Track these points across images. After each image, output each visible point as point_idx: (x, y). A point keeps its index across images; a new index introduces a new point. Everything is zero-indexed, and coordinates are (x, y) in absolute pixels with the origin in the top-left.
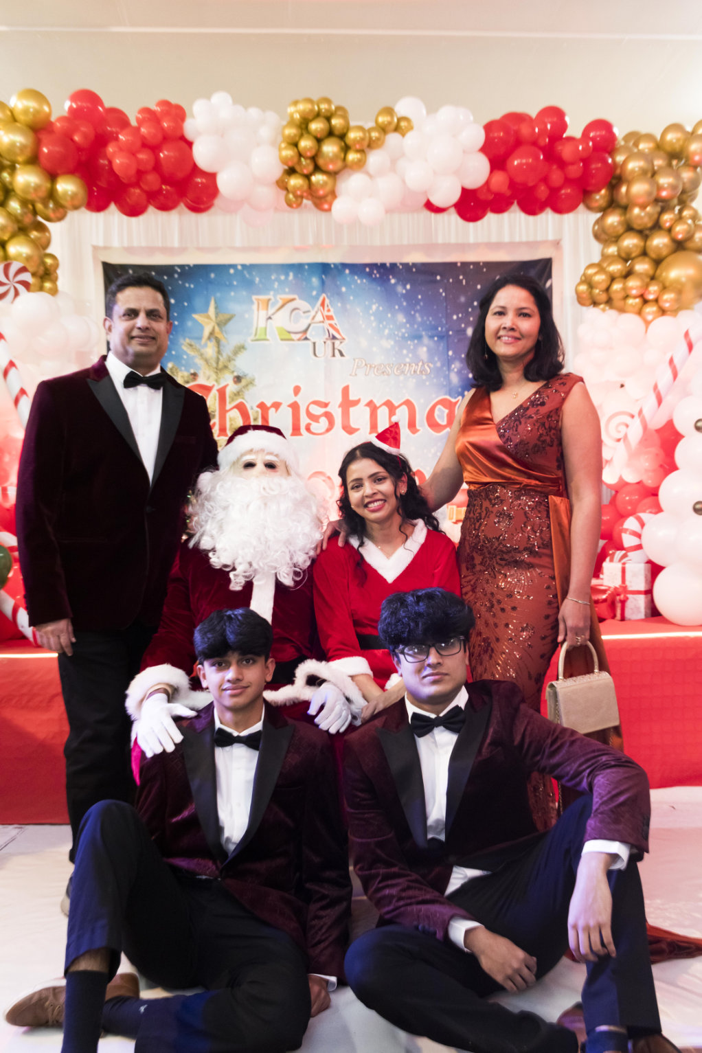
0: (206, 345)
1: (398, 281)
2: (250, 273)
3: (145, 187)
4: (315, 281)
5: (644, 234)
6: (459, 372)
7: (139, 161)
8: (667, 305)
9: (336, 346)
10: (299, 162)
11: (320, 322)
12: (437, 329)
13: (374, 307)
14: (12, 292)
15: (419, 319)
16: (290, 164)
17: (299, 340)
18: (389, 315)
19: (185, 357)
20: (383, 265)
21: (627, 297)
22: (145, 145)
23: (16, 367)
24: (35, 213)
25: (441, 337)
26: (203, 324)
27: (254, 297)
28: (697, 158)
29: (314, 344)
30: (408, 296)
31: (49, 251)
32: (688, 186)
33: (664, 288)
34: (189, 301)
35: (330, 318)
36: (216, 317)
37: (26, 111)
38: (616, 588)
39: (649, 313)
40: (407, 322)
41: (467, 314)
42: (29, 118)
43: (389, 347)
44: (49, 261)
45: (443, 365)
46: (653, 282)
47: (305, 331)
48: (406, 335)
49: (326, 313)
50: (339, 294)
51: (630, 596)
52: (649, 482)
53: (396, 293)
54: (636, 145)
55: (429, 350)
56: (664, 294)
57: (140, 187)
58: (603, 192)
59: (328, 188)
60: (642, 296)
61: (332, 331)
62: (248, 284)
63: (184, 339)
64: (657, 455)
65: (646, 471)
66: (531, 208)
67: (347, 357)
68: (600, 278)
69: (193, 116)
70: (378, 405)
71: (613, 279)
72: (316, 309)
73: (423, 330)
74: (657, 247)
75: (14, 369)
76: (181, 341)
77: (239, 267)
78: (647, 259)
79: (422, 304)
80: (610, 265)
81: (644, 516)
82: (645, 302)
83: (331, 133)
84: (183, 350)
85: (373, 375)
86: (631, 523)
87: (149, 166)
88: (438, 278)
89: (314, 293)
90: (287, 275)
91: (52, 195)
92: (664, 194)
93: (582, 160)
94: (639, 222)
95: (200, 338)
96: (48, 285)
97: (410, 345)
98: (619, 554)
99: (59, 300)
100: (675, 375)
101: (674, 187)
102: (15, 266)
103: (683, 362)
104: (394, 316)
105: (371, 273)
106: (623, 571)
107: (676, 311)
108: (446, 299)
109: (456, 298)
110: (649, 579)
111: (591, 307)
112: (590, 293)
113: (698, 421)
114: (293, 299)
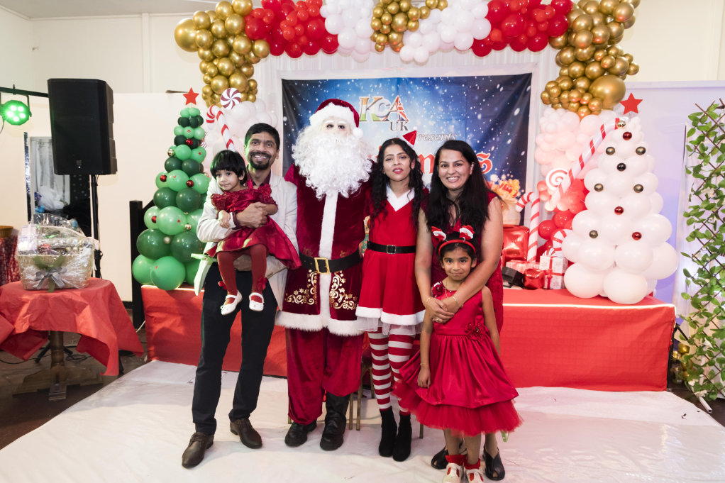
1: (440, 88)
2: (358, 84)
3: (300, 44)
4: (393, 88)
5: (585, 63)
6: (472, 139)
7: (296, 31)
8: (594, 108)
9: (403, 124)
10: (382, 27)
11: (396, 111)
12: (461, 115)
13: (426, 103)
14: (231, 104)
15: (451, 109)
16: (377, 29)
17: (383, 120)
18: (434, 107)
20: (432, 78)
21: (570, 102)
22: (299, 22)
23: (232, 143)
24: (244, 59)
25: (465, 119)
27: (360, 97)
28: (621, 18)
29: (392, 123)
30: (446, 97)
31: (251, 78)
32: (614, 35)
33: (593, 98)
35: (400, 108)
37: (239, 7)
38: (545, 271)
39: (582, 113)
40: (444, 111)
41: (480, 107)
42: (241, 11)
43: (433, 125)
44: (252, 84)
45: (463, 134)
46: (587, 93)
47: (387, 116)
48: (443, 118)
49: (399, 106)
50: (406, 95)
51: (553, 276)
52: (573, 211)
53: (439, 95)
54: (585, 9)
55: (455, 127)
56: (592, 101)
57: (297, 43)
58: (562, 37)
59: (398, 41)
60: (579, 102)
61: (401, 116)
62: (357, 91)
64: (578, 196)
65: (572, 205)
66: (518, 47)
67: (409, 130)
68: (555, 91)
69: (326, 4)
70: (425, 157)
72: (393, 104)
73: (453, 115)
74: (592, 72)
77: (353, 81)
78: (585, 79)
79: (452, 100)
80: (562, 82)
81: (566, 231)
82: (581, 105)
83: (400, 11)
86: (558, 235)
87: (302, 33)
88: (463, 85)
89: (393, 95)
90: (378, 85)
91: (252, 49)
92: (598, 40)
93: (548, 20)
94: (582, 57)
96: (251, 97)
97: (445, 124)
98: (552, 250)
99: (256, 103)
100: (593, 151)
101: (605, 36)
102: (233, 90)
103: (599, 144)
104: (436, 108)
105: (424, 84)
106: (551, 261)
107: (600, 111)
108: (467, 99)
109: (473, 97)
110: (565, 268)
111: (550, 105)
112: (550, 98)
113: (597, 185)
114: (381, 98)
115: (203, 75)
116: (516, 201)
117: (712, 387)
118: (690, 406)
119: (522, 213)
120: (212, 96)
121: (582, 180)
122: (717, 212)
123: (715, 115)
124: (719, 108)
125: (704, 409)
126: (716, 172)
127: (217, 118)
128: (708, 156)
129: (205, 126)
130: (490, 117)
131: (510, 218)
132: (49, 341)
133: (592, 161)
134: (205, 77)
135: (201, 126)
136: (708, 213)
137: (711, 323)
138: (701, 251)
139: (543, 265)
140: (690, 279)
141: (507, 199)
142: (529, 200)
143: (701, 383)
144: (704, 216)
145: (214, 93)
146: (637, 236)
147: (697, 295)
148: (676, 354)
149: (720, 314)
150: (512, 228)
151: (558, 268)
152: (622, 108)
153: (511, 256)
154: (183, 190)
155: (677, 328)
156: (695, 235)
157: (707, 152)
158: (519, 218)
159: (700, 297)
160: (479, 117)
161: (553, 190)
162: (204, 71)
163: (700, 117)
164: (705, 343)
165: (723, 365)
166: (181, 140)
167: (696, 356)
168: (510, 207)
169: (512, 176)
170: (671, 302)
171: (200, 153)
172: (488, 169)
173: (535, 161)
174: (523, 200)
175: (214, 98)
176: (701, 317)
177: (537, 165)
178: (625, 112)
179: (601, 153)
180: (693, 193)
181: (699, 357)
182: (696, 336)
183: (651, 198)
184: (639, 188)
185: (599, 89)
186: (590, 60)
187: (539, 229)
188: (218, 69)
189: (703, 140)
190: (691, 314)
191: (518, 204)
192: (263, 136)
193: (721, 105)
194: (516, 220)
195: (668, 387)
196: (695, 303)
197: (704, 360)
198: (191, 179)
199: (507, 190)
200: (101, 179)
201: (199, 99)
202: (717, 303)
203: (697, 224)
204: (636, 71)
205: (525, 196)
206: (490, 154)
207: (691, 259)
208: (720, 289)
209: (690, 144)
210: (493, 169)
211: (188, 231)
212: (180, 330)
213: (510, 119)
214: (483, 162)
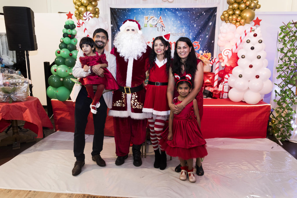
1: (179, 13)
2: (144, 10)
4: (159, 12)
5: (239, 3)
6: (192, 36)
8: (242, 23)
9: (163, 29)
11: (160, 23)
12: (187, 25)
13: (172, 19)
14: (88, 19)
15: (183, 22)
17: (154, 27)
20: (175, 9)
21: (232, 20)
25: (188, 27)
27: (144, 16)
29: (158, 28)
30: (181, 17)
31: (97, 7)
33: (242, 18)
35: (162, 22)
38: (221, 91)
39: (237, 25)
40: (180, 23)
41: (195, 21)
43: (175, 29)
44: (97, 10)
45: (188, 34)
46: (240, 16)
47: (156, 25)
48: (180, 26)
49: (161, 20)
50: (164, 16)
51: (224, 93)
52: (232, 66)
53: (178, 16)
55: (185, 30)
56: (241, 20)
60: (236, 20)
61: (162, 25)
62: (143, 13)
65: (232, 64)
68: (226, 15)
70: (172, 43)
71: (229, 15)
72: (159, 19)
73: (184, 25)
74: (242, 7)
77: (141, 9)
78: (239, 10)
79: (184, 18)
80: (229, 11)
81: (230, 75)
82: (237, 22)
86: (226, 76)
88: (188, 12)
89: (159, 15)
90: (152, 11)
94: (238, 0)
96: (97, 16)
97: (180, 29)
98: (224, 82)
99: (99, 18)
100: (241, 41)
102: (88, 12)
103: (244, 38)
104: (177, 21)
105: (172, 11)
106: (223, 87)
107: (244, 24)
108: (190, 17)
109: (192, 17)
110: (229, 90)
111: (224, 21)
112: (224, 18)
113: (242, 55)
114: (154, 17)
115: (75, 5)
116: (210, 62)
117: (283, 136)
118: (275, 144)
119: (212, 67)
120: (79, 15)
121: (237, 53)
122: (289, 67)
123: (290, 27)
124: (292, 24)
125: (280, 145)
126: (289, 51)
127: (82, 25)
128: (287, 44)
129: (76, 28)
130: (200, 26)
131: (207, 69)
132: (11, 124)
133: (240, 45)
134: (76, 7)
135: (75, 29)
136: (285, 67)
137: (284, 111)
138: (282, 83)
139: (220, 89)
140: (277, 94)
141: (206, 61)
142: (215, 62)
143: (279, 135)
144: (284, 69)
145: (80, 14)
146: (257, 77)
147: (279, 100)
148: (270, 124)
149: (288, 108)
150: (207, 73)
151: (226, 90)
152: (254, 23)
153: (207, 85)
154: (68, 58)
155: (271, 113)
156: (280, 76)
157: (286, 42)
158: (211, 69)
159: (281, 101)
160: (195, 26)
161: (225, 58)
162: (75, 4)
163: (284, 28)
164: (281, 119)
165: (288, 128)
166: (66, 35)
167: (278, 124)
168: (207, 64)
169: (208, 51)
170: (269, 103)
171: (75, 41)
172: (198, 48)
173: (218, 45)
174: (213, 61)
175: (80, 16)
176: (281, 109)
177: (219, 47)
178: (255, 25)
179: (244, 42)
180: (280, 59)
181: (279, 125)
182: (279, 116)
183: (264, 61)
184: (259, 57)
185: (245, 15)
186: (241, 2)
187: (219, 74)
188: (81, 3)
189: (285, 37)
190: (277, 108)
191: (210, 63)
192: (101, 34)
193: (292, 23)
194: (210, 70)
195: (267, 136)
196: (279, 103)
197: (281, 126)
198: (71, 52)
199: (206, 57)
200: (30, 53)
201: (73, 16)
202: (287, 103)
203: (281, 72)
204: (259, 7)
205: (213, 60)
206: (199, 42)
207: (278, 86)
208: (288, 98)
209: (279, 39)
210: (201, 48)
211: (71, 75)
212: (69, 118)
213: (208, 27)
214: (197, 45)
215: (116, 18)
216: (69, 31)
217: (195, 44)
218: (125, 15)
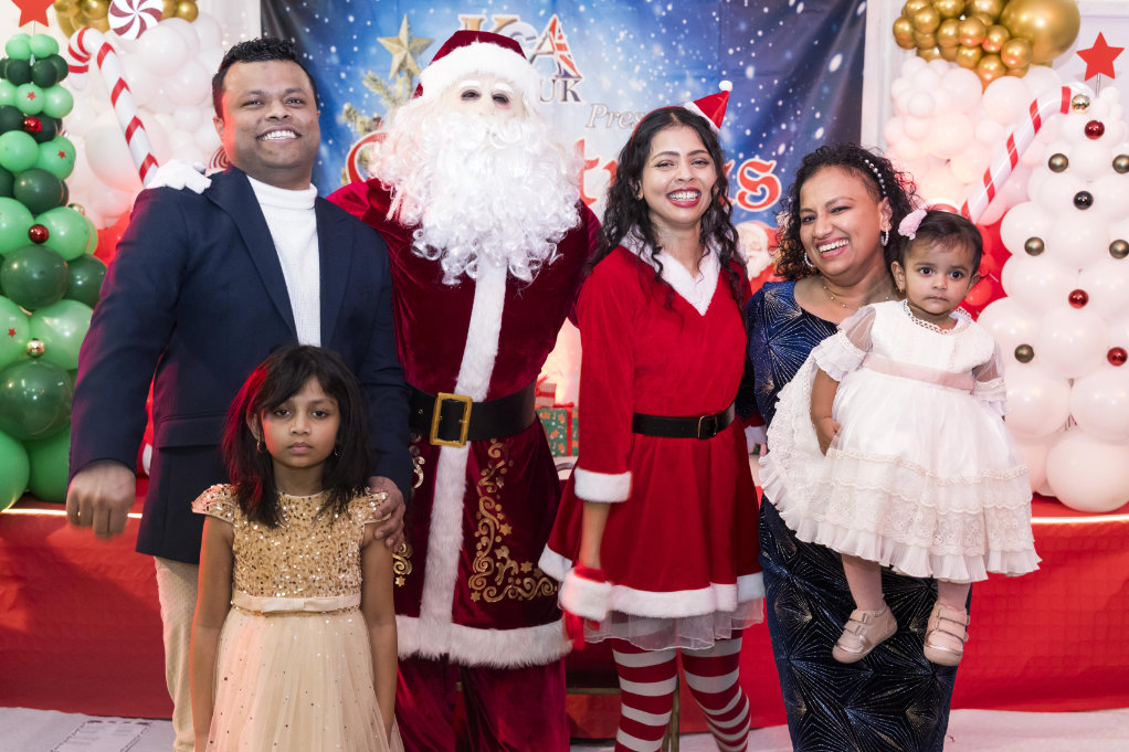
0: (394, 81)
6: (733, 128)
8: (1012, 62)
9: (568, 87)
11: (549, 53)
12: (706, 67)
13: (622, 34)
14: (136, 27)
15: (683, 53)
18: (642, 46)
19: (366, 96)
21: (960, 45)
23: (142, 126)
26: (392, 52)
27: (460, 17)
30: (670, 22)
33: (1011, 38)
34: (374, 19)
35: (561, 47)
36: (409, 43)
39: (988, 71)
40: (665, 57)
41: (749, 48)
43: (640, 89)
46: (998, 27)
48: (664, 74)
49: (557, 41)
50: (575, 15)
53: (653, 16)
56: (1009, 46)
60: (980, 46)
61: (564, 66)
63: (366, 73)
67: (583, 102)
68: (926, 18)
71: (942, 19)
72: (543, 35)
73: (687, 68)
75: (139, 127)
76: (362, 72)
79: (687, 31)
82: (985, 54)
84: (363, 86)
85: (617, 128)
89: (542, 13)
95: (389, 71)
96: (184, 8)
97: (668, 88)
99: (199, 24)
100: (1014, 160)
103: (1026, 146)
104: (648, 47)
107: (1025, 69)
108: (720, 26)
109: (734, 24)
111: (916, 49)
112: (913, 34)
113: (1031, 240)
114: (514, 21)
121: (998, 224)
127: (100, 61)
129: (70, 81)
130: (774, 74)
133: (1009, 183)
135: (64, 83)
146: (1118, 357)
152: (1083, 66)
154: (18, 252)
160: (750, 72)
166: (10, 118)
171: (62, 155)
172: (772, 198)
178: (1089, 75)
179: (1036, 167)
184: (1120, 247)
185: (1024, 17)
198: (41, 220)
201: (51, 12)
206: (774, 163)
211: (36, 357)
212: (17, 620)
213: (821, 79)
214: (761, 182)
215: (296, 22)
216: (27, 98)
217: (750, 173)
218: (349, 9)
